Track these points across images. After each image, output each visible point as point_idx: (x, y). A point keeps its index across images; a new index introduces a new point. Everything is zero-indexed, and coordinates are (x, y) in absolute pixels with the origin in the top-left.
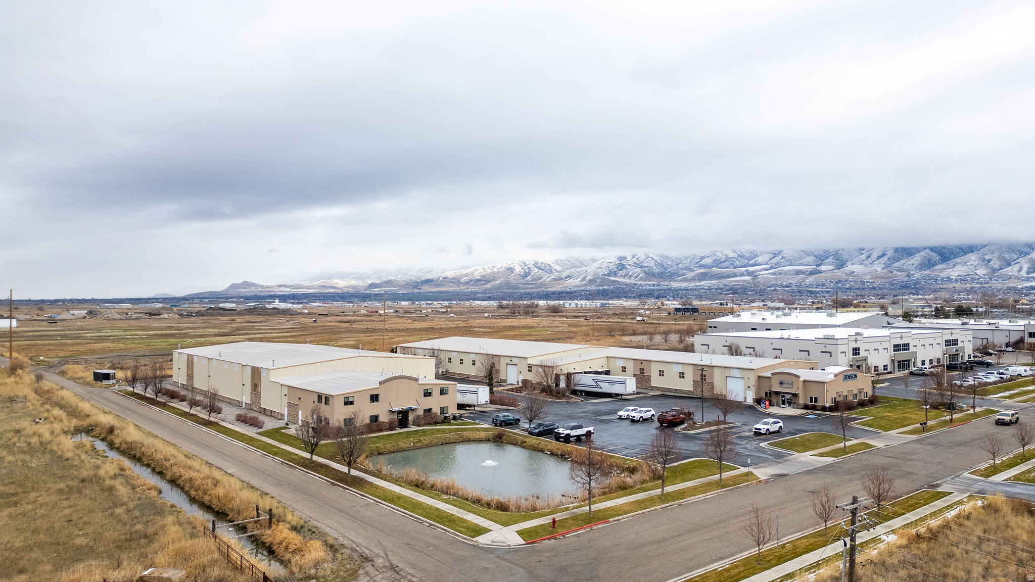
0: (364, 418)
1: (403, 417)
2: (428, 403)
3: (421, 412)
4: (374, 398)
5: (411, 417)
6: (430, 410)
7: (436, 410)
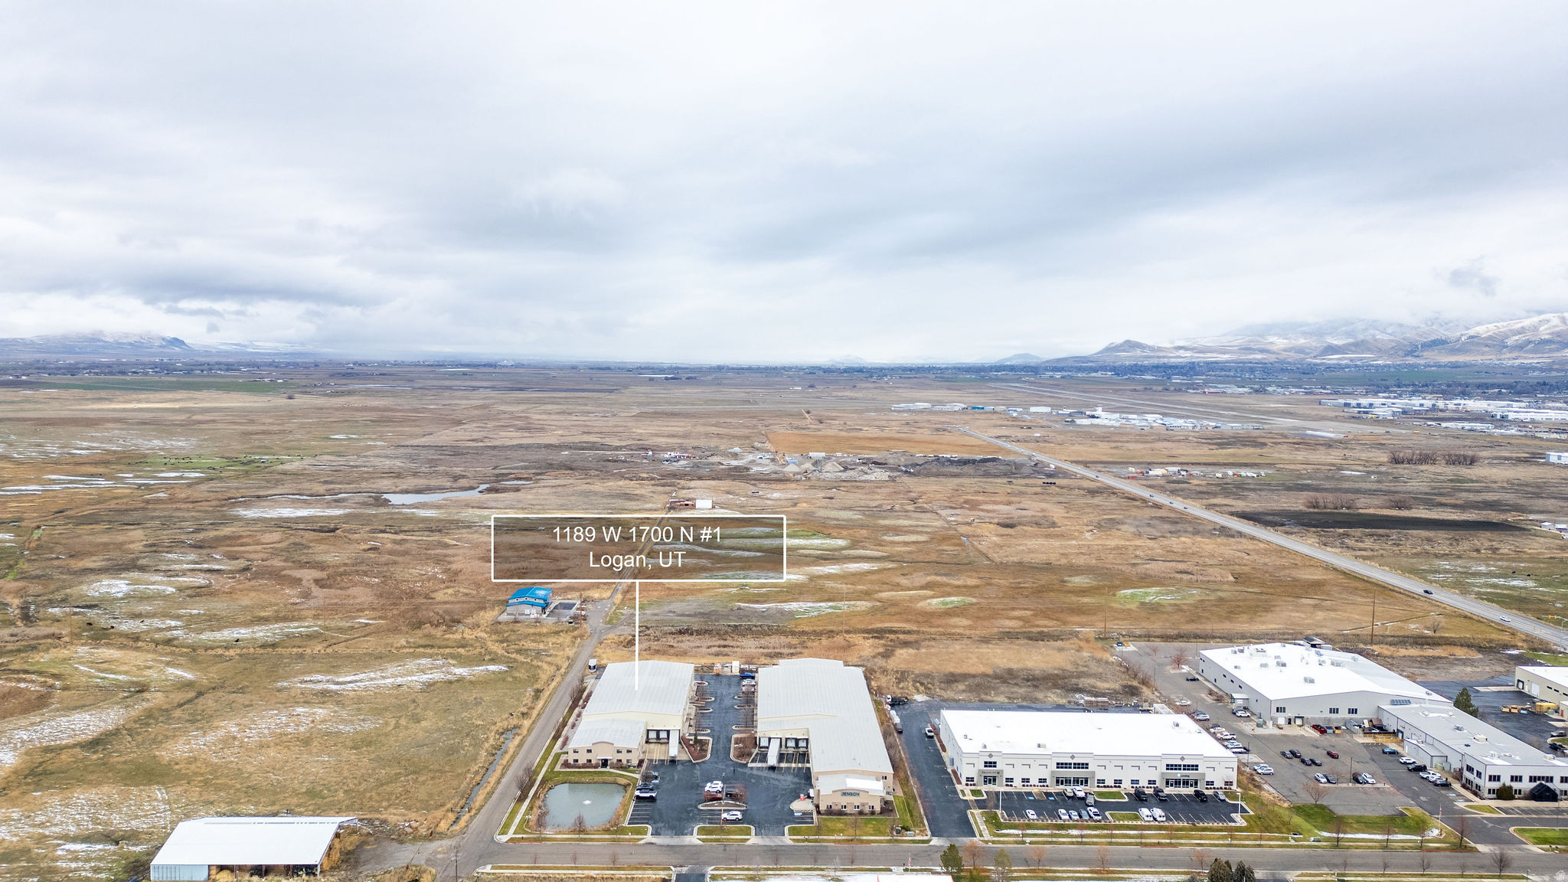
0: (582, 761)
1: (605, 763)
2: (619, 756)
3: (615, 761)
4: (589, 751)
5: (609, 762)
6: (620, 761)
7: (624, 762)
